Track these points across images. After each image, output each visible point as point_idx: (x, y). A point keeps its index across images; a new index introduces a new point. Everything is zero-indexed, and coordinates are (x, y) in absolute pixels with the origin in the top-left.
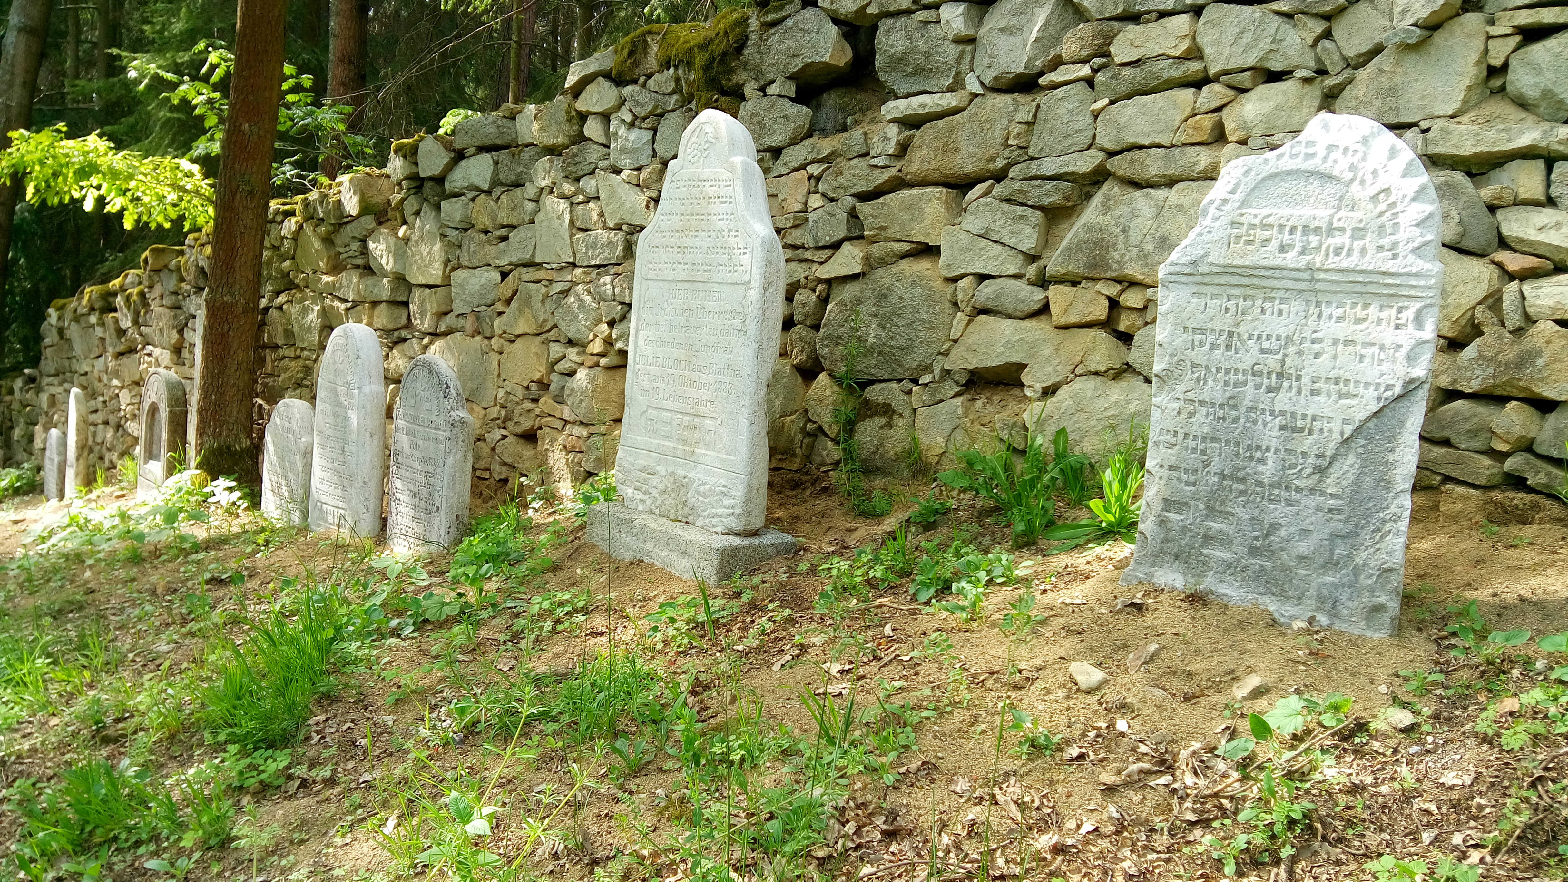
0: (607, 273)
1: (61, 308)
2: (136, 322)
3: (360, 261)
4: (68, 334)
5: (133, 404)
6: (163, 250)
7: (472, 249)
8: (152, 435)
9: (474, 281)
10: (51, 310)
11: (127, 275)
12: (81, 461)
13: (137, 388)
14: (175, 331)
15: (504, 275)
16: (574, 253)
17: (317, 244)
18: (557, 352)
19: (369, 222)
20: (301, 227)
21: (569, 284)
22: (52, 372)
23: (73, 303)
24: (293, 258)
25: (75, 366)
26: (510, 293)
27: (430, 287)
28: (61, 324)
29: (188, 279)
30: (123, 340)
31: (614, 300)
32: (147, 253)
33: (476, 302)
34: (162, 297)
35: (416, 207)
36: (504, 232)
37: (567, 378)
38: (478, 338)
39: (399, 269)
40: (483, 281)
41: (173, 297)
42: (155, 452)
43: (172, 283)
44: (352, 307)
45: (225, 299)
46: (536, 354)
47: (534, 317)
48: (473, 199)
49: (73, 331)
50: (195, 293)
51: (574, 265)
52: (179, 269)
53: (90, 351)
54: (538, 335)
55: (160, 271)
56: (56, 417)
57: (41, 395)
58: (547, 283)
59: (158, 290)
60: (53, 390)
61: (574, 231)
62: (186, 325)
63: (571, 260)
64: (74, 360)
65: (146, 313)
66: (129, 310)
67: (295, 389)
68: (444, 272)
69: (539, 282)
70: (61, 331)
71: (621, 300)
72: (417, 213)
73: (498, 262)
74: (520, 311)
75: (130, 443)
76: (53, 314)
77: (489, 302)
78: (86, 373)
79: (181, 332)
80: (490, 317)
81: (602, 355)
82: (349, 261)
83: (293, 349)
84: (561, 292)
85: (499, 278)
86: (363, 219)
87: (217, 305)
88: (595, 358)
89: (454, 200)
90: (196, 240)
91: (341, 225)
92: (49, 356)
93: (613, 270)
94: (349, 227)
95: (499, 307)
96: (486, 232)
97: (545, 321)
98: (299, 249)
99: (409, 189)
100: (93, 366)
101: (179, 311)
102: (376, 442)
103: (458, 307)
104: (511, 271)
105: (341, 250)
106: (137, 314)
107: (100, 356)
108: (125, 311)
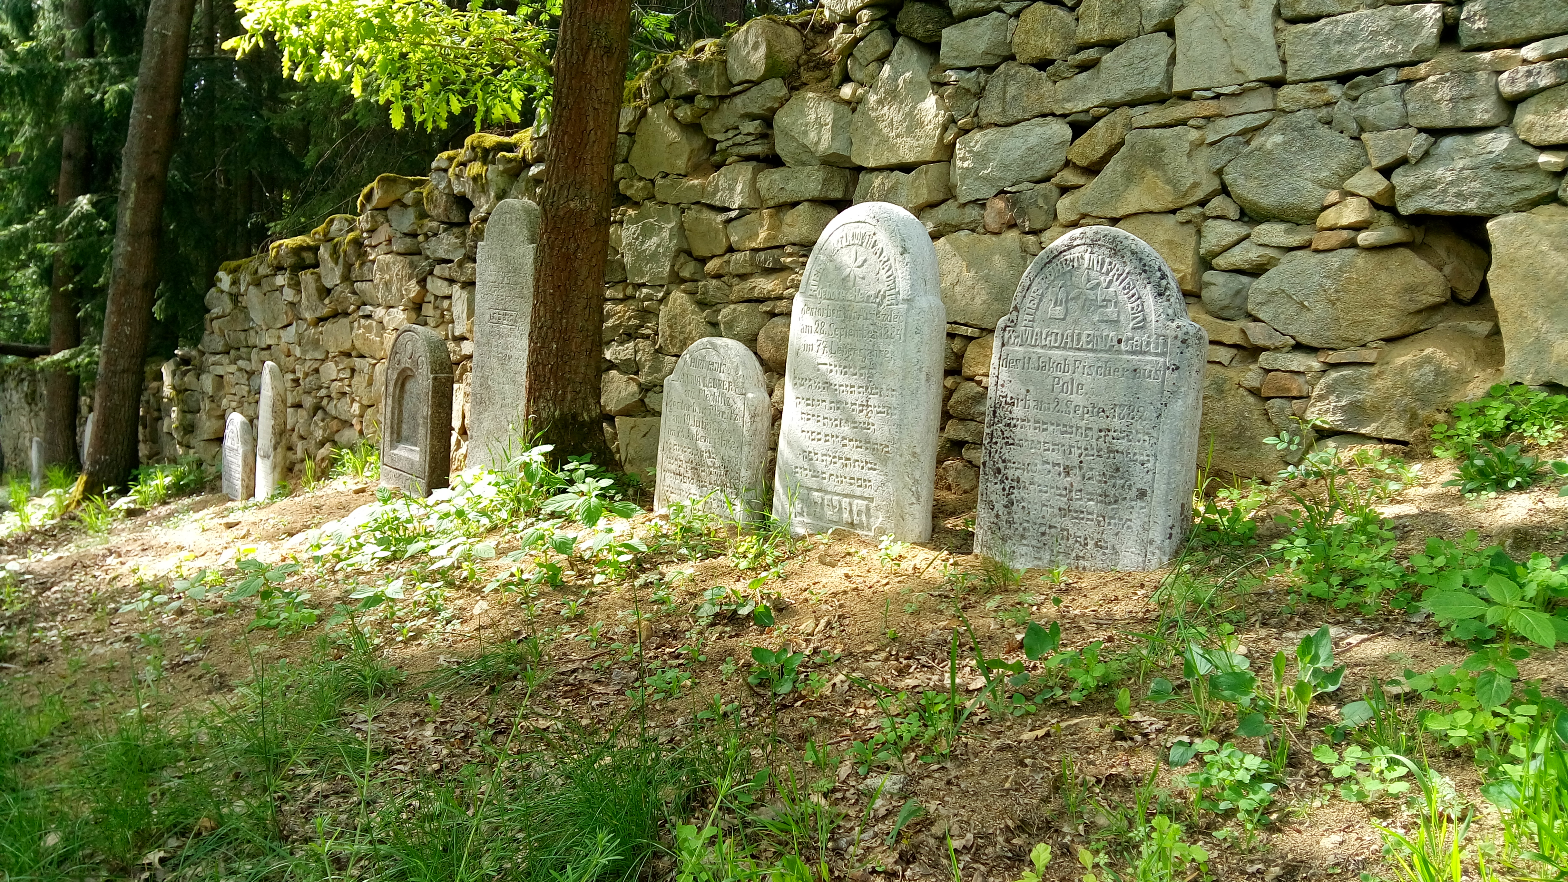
0: (1381, 82)
1: (234, 271)
2: (346, 277)
3: (757, 149)
4: (244, 301)
5: (342, 380)
6: (394, 180)
7: (1012, 90)
8: (401, 412)
9: (1012, 143)
10: (221, 274)
11: (332, 221)
12: (279, 450)
13: (346, 361)
14: (414, 281)
15: (1079, 128)
16: (1284, 62)
17: (673, 134)
18: (1227, 234)
19: (776, 88)
20: (644, 113)
21: (1267, 116)
22: (220, 349)
23: (253, 263)
24: (625, 161)
25: (253, 339)
26: (1102, 150)
27: (906, 168)
28: (234, 290)
29: (434, 213)
30: (327, 301)
31: (1406, 126)
32: (375, 184)
33: (1011, 176)
34: (389, 241)
35: (883, 47)
36: (1092, 53)
37: (1245, 279)
38: (1013, 234)
39: (839, 147)
40: (1033, 140)
41: (408, 240)
42: (405, 432)
43: (407, 220)
44: (737, 218)
45: (572, 205)
46: (1170, 242)
47: (1169, 182)
48: (1017, 15)
49: (252, 297)
50: (445, 230)
51: (1276, 83)
52: (418, 202)
53: (275, 319)
54: (1173, 212)
55: (385, 209)
56: (224, 402)
57: (203, 377)
58: (1202, 122)
59: (383, 232)
60: (220, 370)
61: (1280, 24)
62: (431, 273)
63: (1276, 73)
64: (252, 333)
65: (362, 265)
66: (337, 263)
67: (622, 343)
68: (941, 138)
69: (1183, 122)
70: (235, 298)
71: (1425, 123)
72: (883, 59)
73: (1069, 107)
74: (1129, 177)
75: (335, 428)
76: (224, 279)
77: (1039, 175)
78: (269, 347)
79: (422, 282)
80: (1046, 197)
81: (1357, 228)
82: (735, 150)
83: (620, 287)
84: (1243, 133)
85: (1068, 132)
86: (767, 84)
87: (561, 213)
88: (1345, 234)
89: (972, 21)
90: (451, 159)
91: (722, 98)
92: (217, 330)
93: (1392, 76)
94: (738, 100)
95: (1069, 177)
96: (1042, 64)
97: (1196, 185)
98: (636, 148)
99: (872, 21)
100: (279, 337)
101: (415, 258)
102: (934, 388)
103: (965, 192)
104: (1097, 119)
105: (717, 137)
106: (349, 267)
107: (290, 325)
108: (331, 264)
